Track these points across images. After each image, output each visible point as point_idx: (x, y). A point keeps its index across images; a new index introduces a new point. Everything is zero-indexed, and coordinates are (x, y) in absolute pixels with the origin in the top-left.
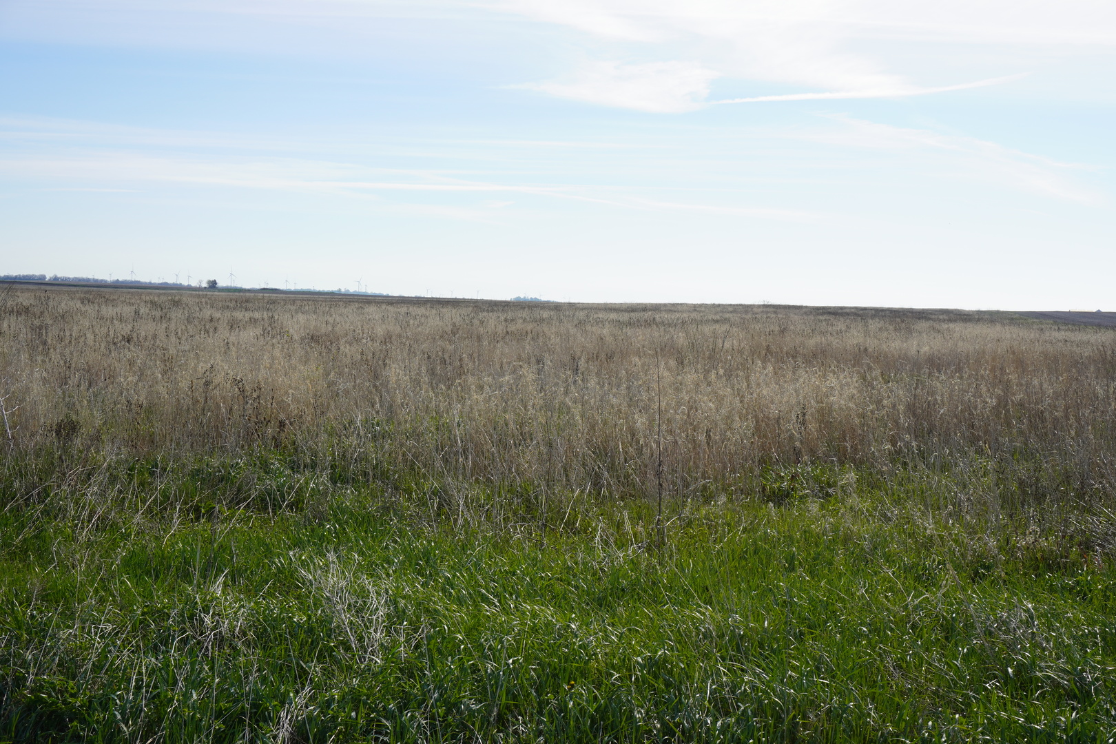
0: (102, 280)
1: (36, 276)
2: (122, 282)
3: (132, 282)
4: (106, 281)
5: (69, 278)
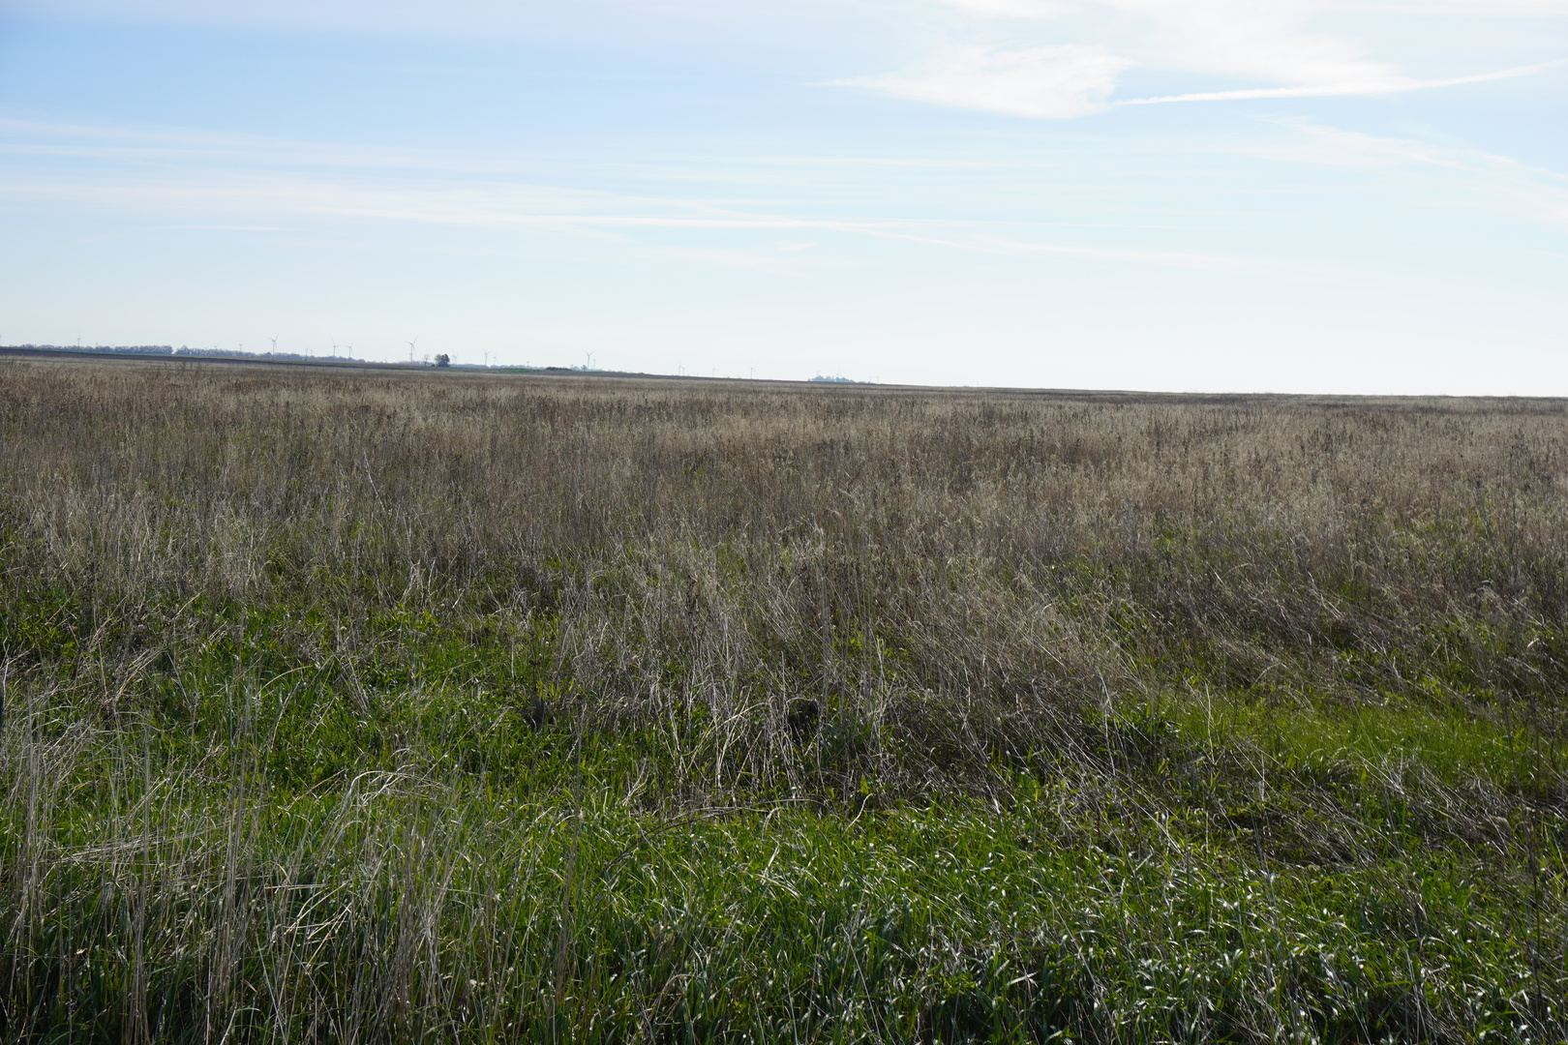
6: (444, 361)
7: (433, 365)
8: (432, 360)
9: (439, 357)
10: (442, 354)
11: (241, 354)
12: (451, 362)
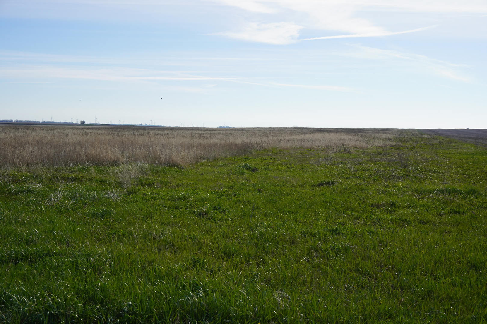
0: (38, 122)
1: (8, 120)
2: (47, 122)
3: (51, 122)
4: (39, 122)
5: (23, 121)
6: (83, 123)
7: (80, 124)
8: (79, 123)
9: (81, 122)
10: (83, 120)
11: (35, 122)
12: (86, 123)
